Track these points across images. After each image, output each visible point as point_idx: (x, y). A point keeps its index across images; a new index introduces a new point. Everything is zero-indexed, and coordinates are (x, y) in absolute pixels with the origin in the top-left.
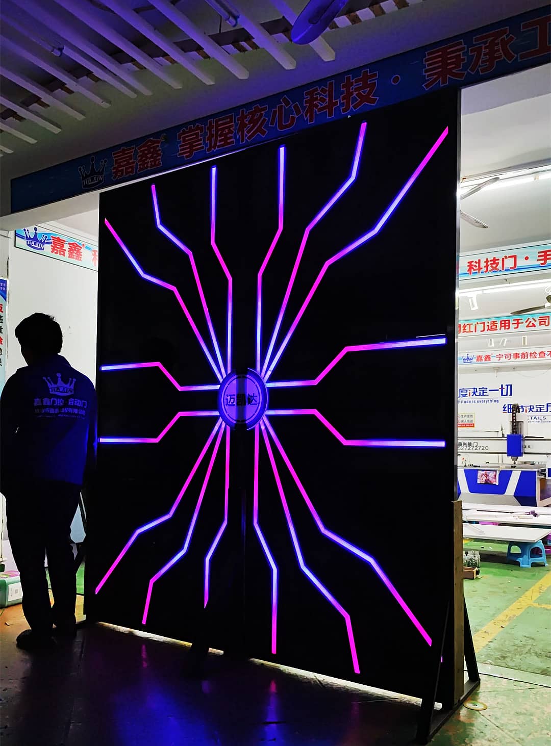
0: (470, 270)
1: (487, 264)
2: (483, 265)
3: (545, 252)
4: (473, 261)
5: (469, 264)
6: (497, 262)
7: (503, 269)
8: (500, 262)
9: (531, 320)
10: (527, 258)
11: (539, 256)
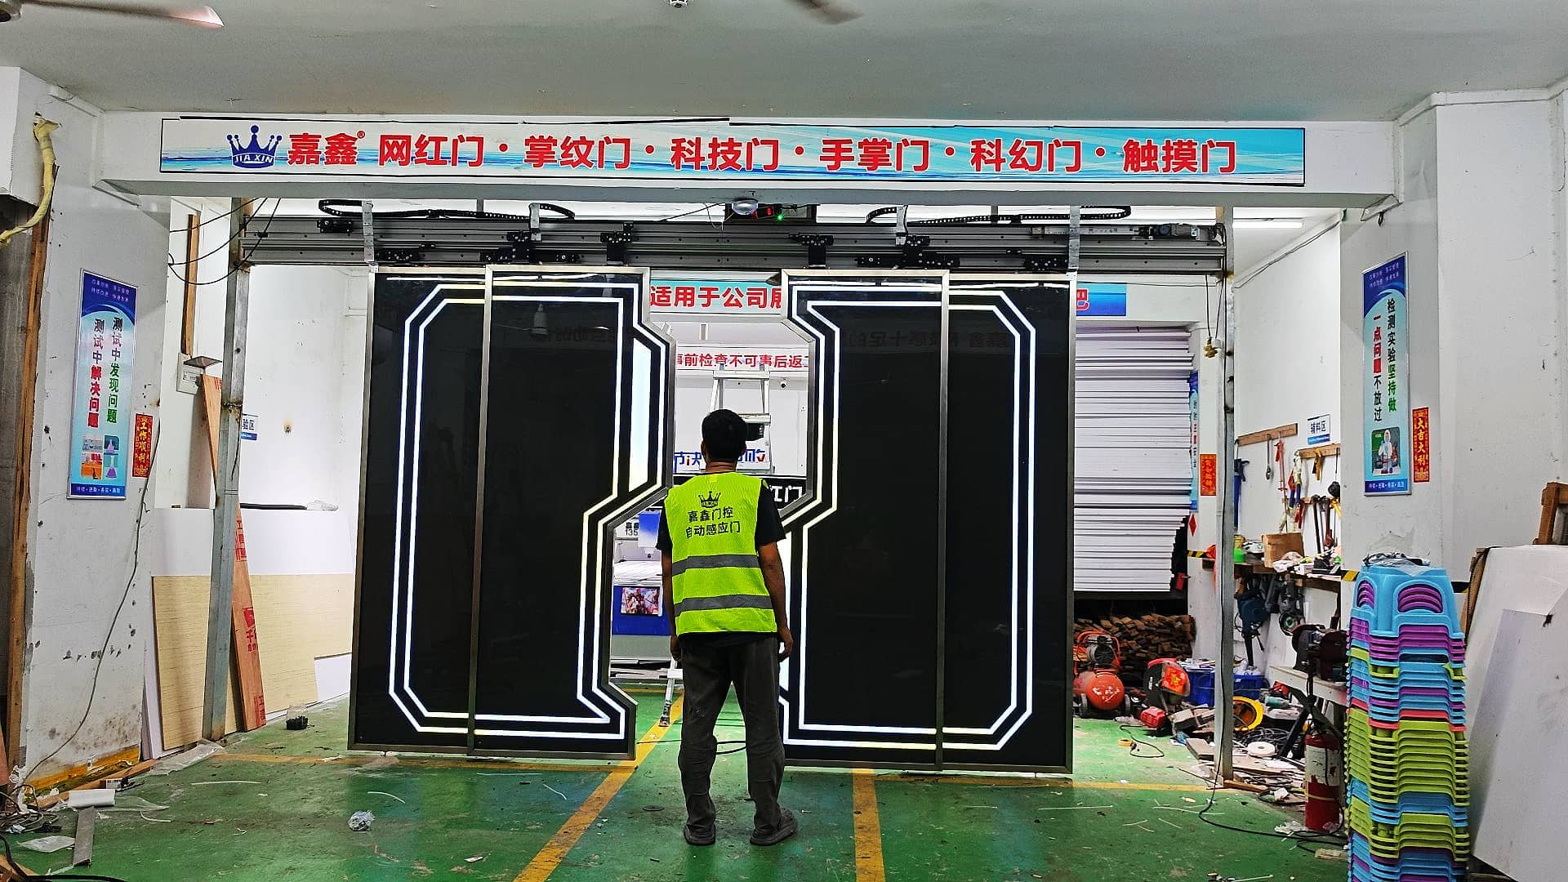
0: (676, 158)
1: (714, 151)
2: (706, 151)
3: (838, 143)
4: (684, 140)
5: (675, 145)
6: (735, 148)
7: (749, 167)
8: (743, 150)
9: (733, 292)
10: (799, 151)
11: (825, 150)
